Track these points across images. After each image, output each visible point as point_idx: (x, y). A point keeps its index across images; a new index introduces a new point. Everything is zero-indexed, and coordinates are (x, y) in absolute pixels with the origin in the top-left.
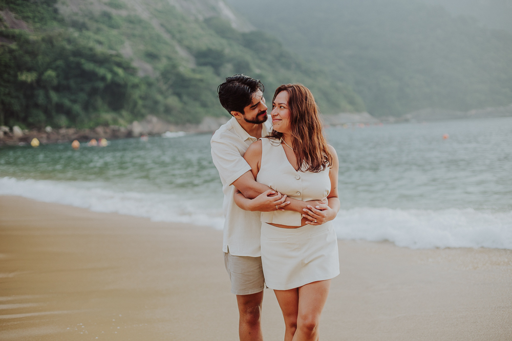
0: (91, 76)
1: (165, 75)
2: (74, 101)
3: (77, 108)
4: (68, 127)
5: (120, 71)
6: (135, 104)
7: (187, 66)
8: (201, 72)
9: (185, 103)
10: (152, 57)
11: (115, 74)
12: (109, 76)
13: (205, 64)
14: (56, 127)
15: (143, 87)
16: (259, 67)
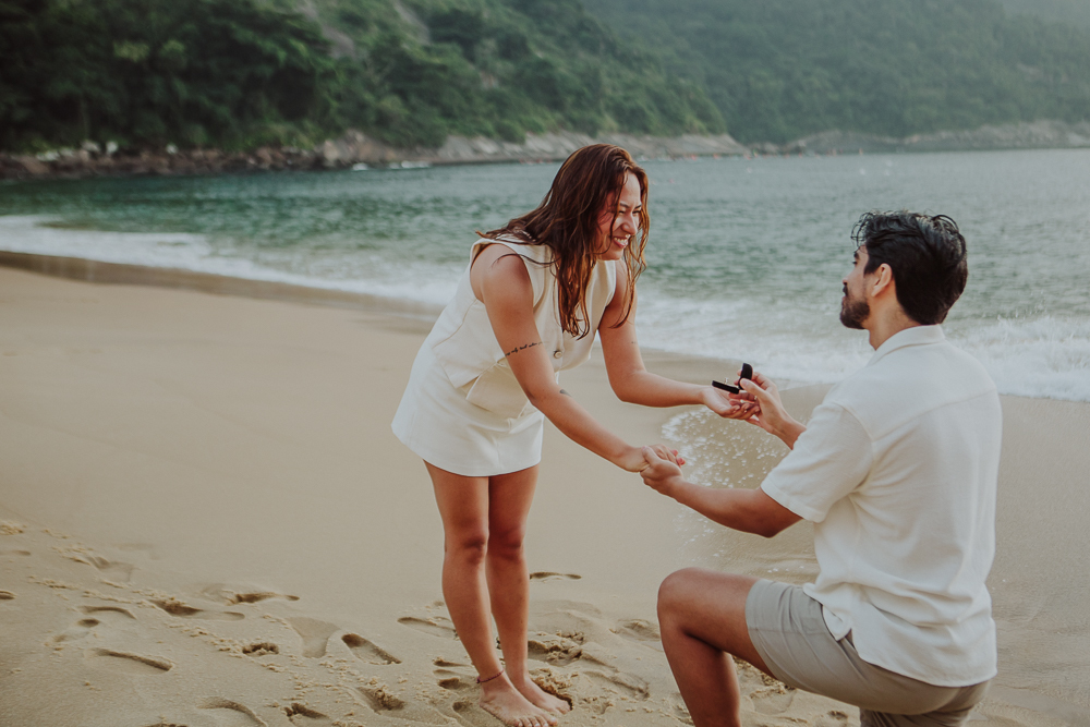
0: (248, 54)
1: (378, 55)
2: (219, 100)
3: (224, 111)
4: (207, 147)
5: (301, 47)
6: (326, 108)
7: (416, 41)
8: (440, 53)
9: (413, 109)
10: (353, 21)
11: (292, 51)
12: (282, 55)
13: (448, 39)
14: (186, 146)
15: (342, 77)
16: (542, 47)
